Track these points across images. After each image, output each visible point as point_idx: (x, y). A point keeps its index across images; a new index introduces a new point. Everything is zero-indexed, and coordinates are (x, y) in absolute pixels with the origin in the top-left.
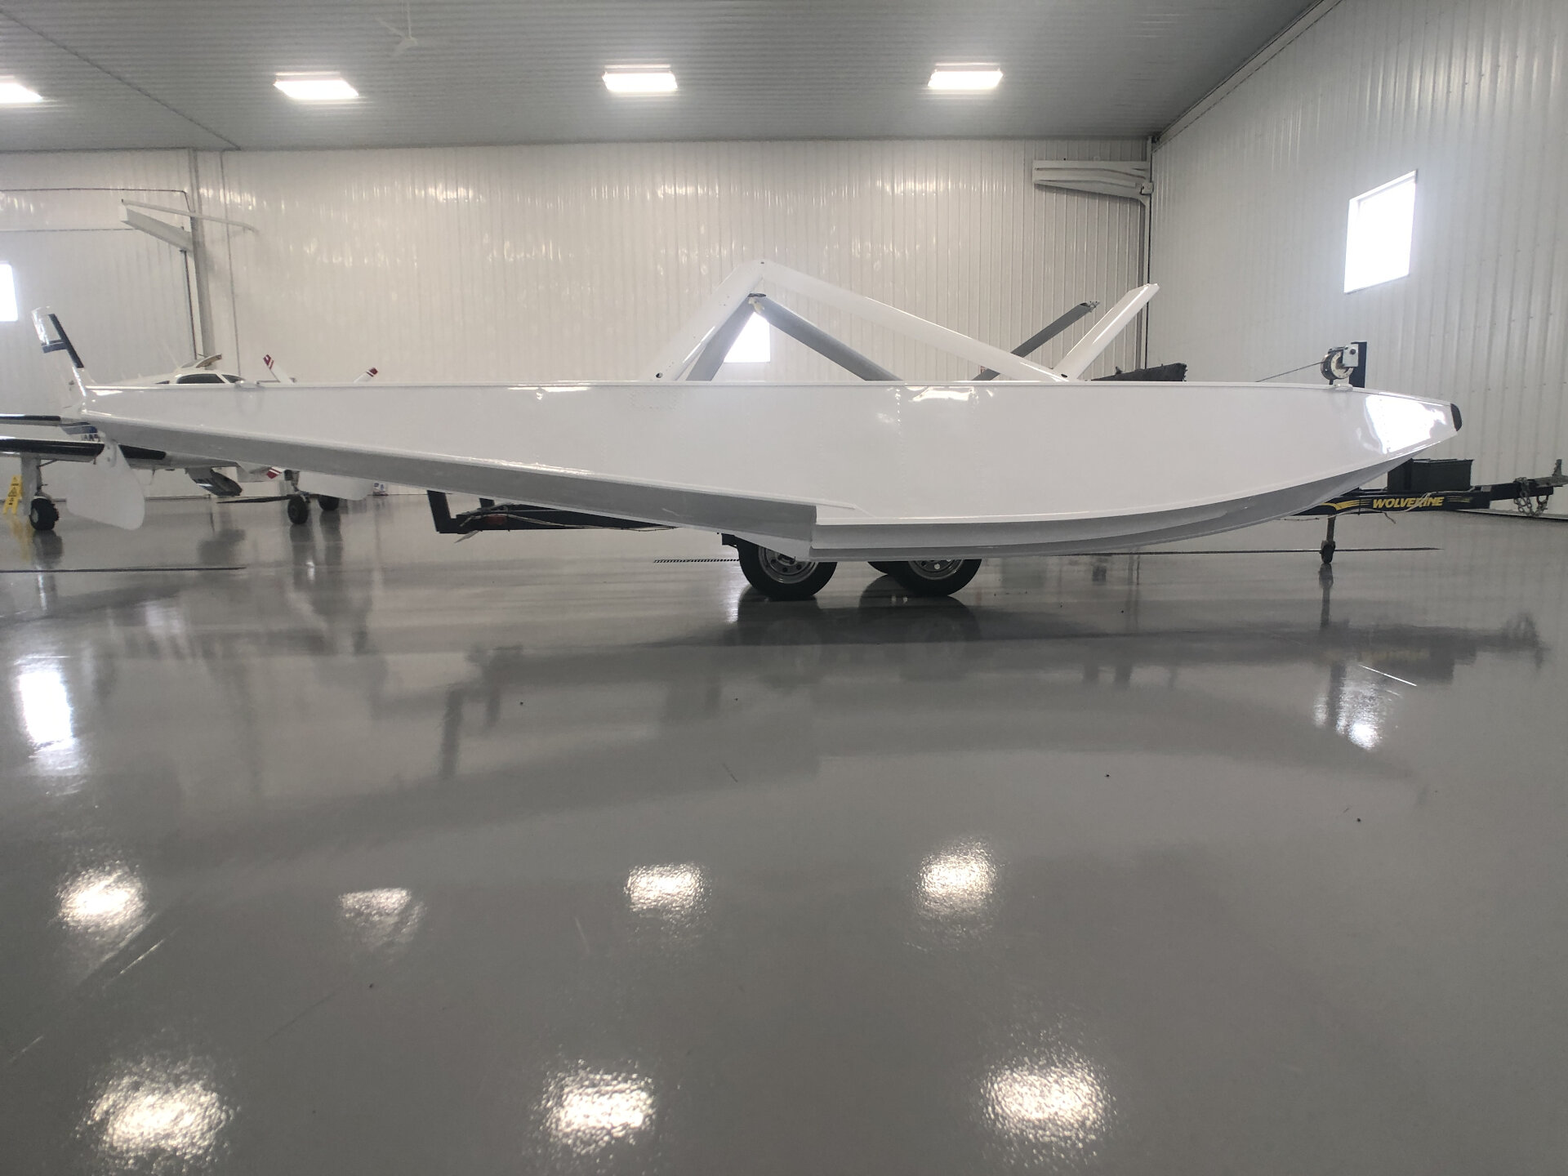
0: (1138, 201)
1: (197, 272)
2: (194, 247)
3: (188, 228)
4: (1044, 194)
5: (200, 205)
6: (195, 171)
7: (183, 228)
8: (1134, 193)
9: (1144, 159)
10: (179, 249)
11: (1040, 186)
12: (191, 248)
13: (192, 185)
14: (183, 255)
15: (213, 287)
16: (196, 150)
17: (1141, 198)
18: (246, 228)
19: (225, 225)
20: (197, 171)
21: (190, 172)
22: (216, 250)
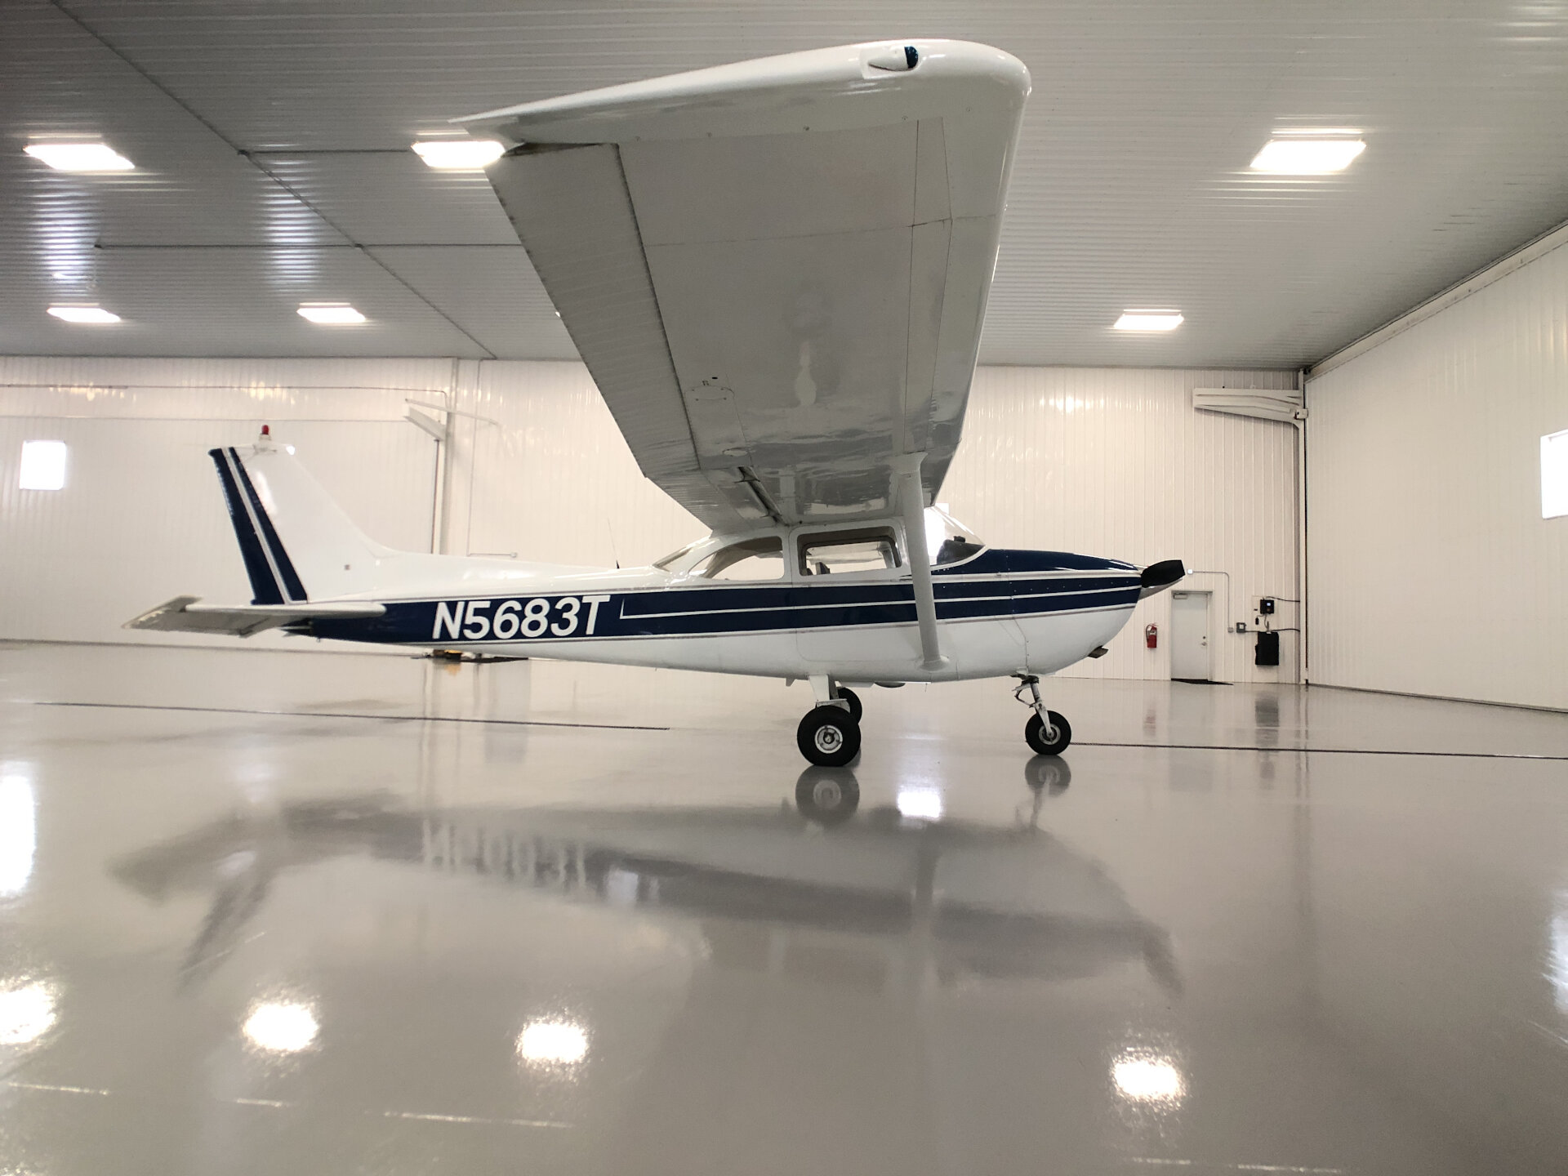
0: (1294, 425)
1: (446, 459)
2: (445, 438)
3: (444, 422)
4: (1203, 417)
5: (456, 402)
6: (456, 374)
7: (439, 421)
8: (1290, 418)
9: (1296, 388)
10: (434, 438)
11: (1198, 409)
12: (443, 437)
13: (451, 387)
14: (436, 443)
15: (456, 471)
16: (459, 358)
17: (1294, 422)
18: (492, 423)
19: (474, 420)
20: (457, 377)
21: (452, 377)
22: (463, 441)
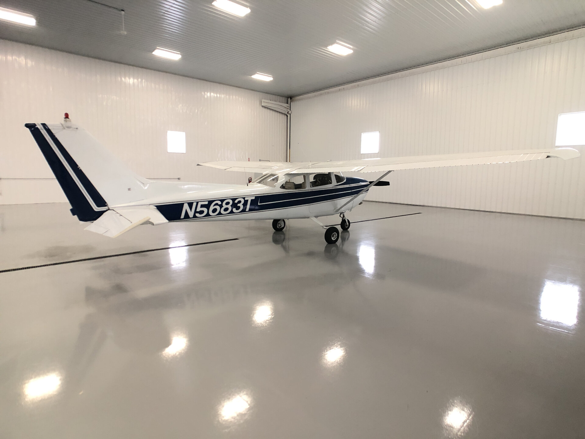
4: (264, 109)
8: (286, 113)
9: (287, 103)
11: (262, 106)
17: (287, 114)
